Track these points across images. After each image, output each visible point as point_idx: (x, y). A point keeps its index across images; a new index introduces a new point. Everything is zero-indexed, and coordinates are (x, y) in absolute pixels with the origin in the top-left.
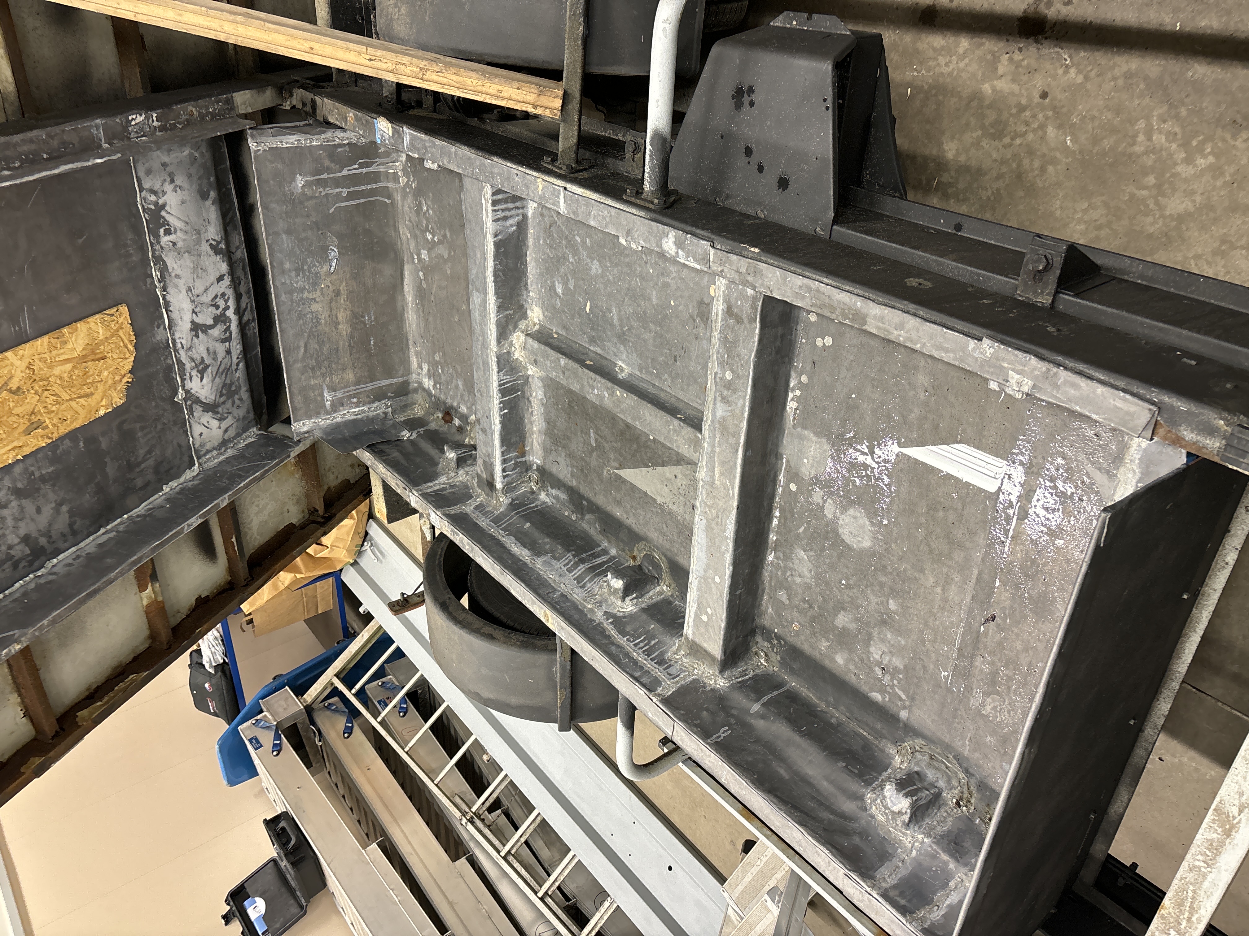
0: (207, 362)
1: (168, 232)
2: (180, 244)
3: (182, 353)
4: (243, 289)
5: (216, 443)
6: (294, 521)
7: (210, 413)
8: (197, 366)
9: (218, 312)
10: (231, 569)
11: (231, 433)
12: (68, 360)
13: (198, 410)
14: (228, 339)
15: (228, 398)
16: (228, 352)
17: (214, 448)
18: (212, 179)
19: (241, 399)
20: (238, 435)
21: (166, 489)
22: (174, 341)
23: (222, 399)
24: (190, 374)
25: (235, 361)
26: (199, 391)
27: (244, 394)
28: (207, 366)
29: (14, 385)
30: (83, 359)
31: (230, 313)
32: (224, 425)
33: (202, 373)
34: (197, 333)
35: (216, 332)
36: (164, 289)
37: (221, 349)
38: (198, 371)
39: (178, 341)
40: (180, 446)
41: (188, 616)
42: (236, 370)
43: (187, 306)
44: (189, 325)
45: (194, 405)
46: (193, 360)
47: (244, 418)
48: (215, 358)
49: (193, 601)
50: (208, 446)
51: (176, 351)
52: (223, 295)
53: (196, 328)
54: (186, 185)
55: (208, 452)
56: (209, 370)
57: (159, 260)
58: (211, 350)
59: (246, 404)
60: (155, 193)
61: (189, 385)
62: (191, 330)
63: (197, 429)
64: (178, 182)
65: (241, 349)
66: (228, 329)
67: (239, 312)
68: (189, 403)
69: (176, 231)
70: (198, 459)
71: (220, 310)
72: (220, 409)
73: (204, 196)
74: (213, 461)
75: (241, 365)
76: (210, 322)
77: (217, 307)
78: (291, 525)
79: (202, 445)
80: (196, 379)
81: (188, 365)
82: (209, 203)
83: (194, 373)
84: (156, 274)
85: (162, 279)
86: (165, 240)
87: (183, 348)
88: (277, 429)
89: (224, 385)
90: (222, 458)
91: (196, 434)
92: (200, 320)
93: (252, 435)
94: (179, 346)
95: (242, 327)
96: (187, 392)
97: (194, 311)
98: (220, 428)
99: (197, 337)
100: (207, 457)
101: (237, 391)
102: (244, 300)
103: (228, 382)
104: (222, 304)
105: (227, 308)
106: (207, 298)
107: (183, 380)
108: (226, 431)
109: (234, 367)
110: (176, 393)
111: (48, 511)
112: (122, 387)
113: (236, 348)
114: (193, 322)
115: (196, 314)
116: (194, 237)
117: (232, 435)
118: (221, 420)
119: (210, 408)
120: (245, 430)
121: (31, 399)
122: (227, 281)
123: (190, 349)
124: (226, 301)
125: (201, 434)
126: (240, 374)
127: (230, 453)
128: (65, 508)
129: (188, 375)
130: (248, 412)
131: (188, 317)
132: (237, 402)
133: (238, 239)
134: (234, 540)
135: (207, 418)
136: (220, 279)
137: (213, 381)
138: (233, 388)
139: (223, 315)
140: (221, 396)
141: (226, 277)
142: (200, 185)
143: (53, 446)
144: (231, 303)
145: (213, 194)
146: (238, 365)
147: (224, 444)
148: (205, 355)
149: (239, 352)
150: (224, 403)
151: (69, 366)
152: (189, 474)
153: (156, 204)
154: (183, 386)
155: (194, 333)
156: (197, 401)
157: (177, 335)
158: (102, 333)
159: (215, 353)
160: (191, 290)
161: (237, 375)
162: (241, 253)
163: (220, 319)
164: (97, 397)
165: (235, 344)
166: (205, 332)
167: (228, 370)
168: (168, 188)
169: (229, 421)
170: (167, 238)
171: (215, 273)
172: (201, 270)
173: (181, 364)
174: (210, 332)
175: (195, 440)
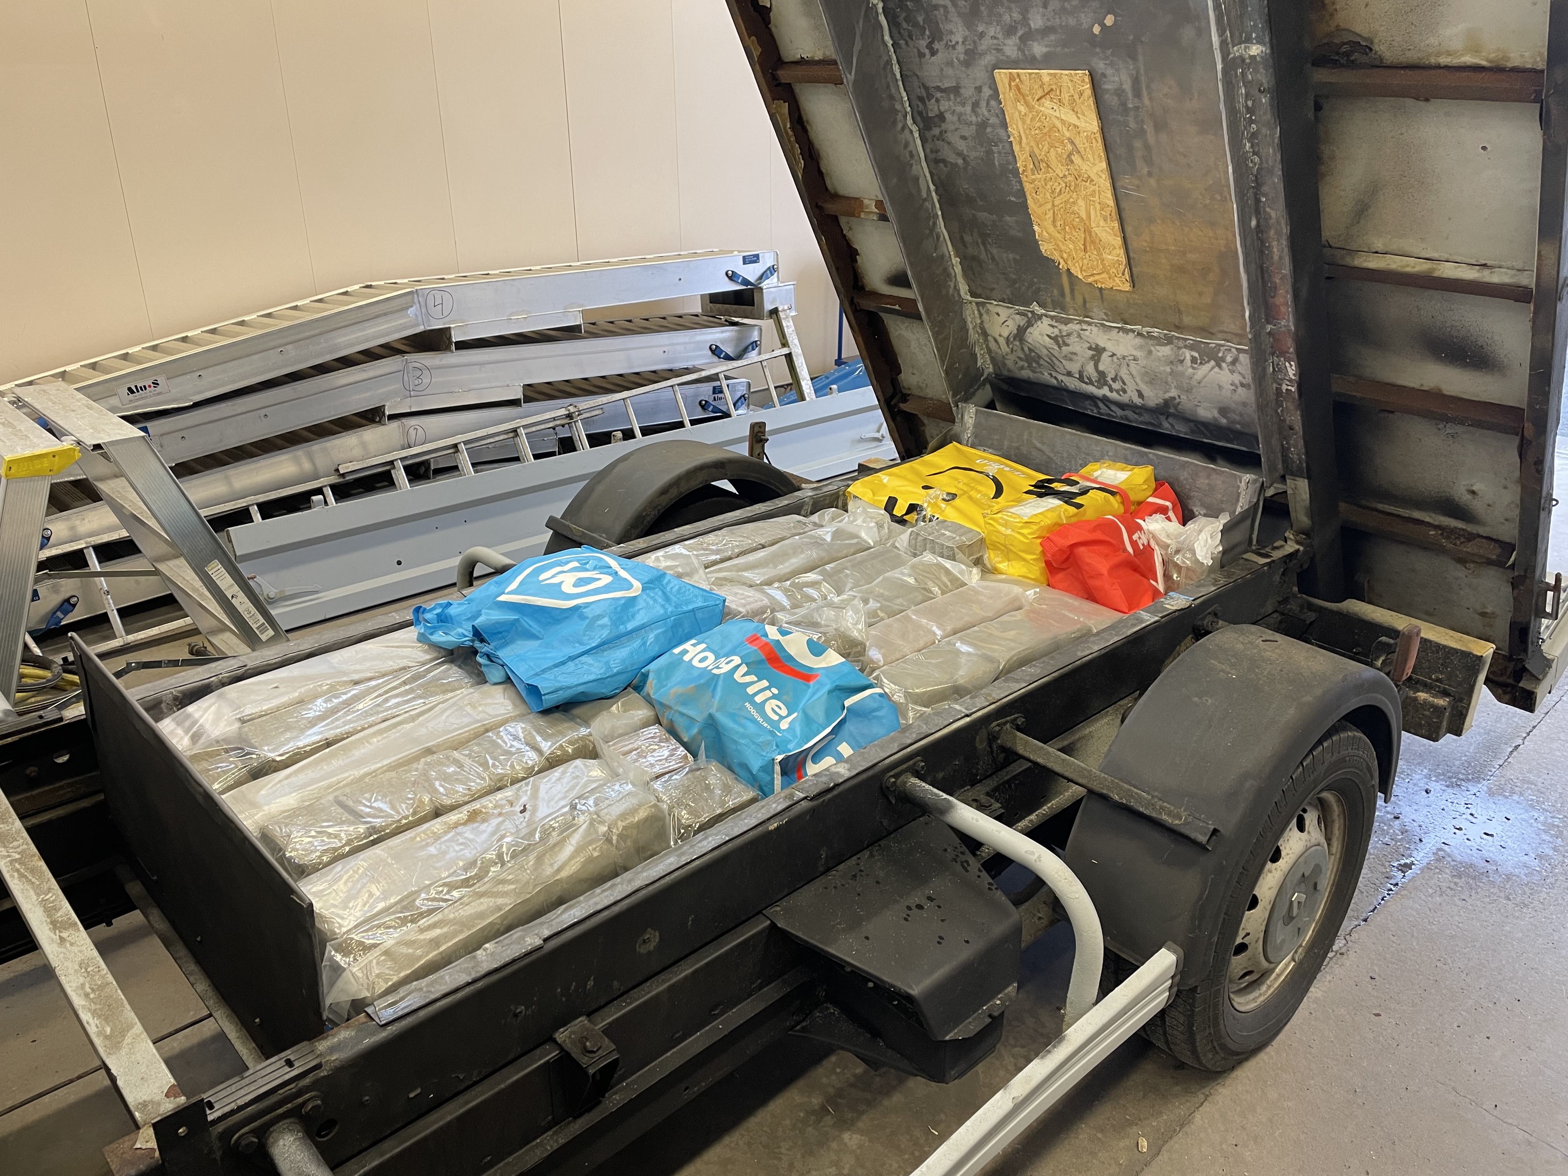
0: (1064, 349)
1: (1194, 360)
2: (1180, 368)
3: (1077, 327)
4: (1129, 413)
5: (986, 326)
6: (902, 376)
7: (1016, 332)
8: (1062, 336)
9: (1109, 379)
10: (875, 295)
11: (992, 345)
12: (1089, 217)
13: (1021, 321)
14: (1081, 379)
15: (1026, 355)
16: (1069, 374)
17: (982, 322)
18: (1238, 426)
19: (1022, 368)
20: (989, 351)
21: (956, 261)
22: (1090, 324)
23: (1026, 349)
24: (1056, 327)
25: (1060, 377)
26: (1038, 329)
27: (1026, 374)
28: (1060, 347)
29: (1076, 158)
30: (1088, 231)
31: (1105, 391)
32: (1002, 341)
33: (1054, 339)
34: (1094, 350)
35: (1090, 369)
36: (1140, 334)
37: (1074, 368)
38: (1057, 336)
39: (1089, 328)
40: (992, 290)
41: (844, 236)
42: (1051, 375)
43: (1120, 351)
44: (1102, 344)
45: (1026, 319)
46: (1069, 335)
47: (1004, 365)
48: (1067, 357)
49: (856, 246)
50: (985, 316)
51: (1080, 322)
52: (1125, 391)
53: (1098, 351)
54: (1236, 397)
55: (981, 315)
56: (1056, 347)
57: (1169, 341)
58: (1074, 357)
59: (1017, 372)
60: (1234, 362)
61: (1046, 321)
62: (1097, 345)
63: (1004, 313)
64: (1240, 390)
65: (1071, 389)
66: (1091, 383)
67: (1105, 400)
68: (1030, 315)
69: (1194, 368)
70: (977, 303)
71: (1111, 382)
72: (1017, 343)
73: (1223, 411)
74: (971, 315)
75: (1055, 382)
76: (1101, 367)
77: (1114, 380)
78: (900, 372)
79: (988, 312)
80: (1049, 331)
81: (1065, 328)
82: (1215, 413)
83: (1056, 332)
84: (1156, 332)
85: (1150, 336)
86: (1188, 354)
87: (1082, 330)
88: (986, 393)
89: (1039, 357)
90: (970, 326)
91: (1000, 310)
92: (1105, 356)
93: (986, 365)
94: (1085, 327)
95: (1092, 398)
96: (1040, 317)
97: (1114, 355)
98: (1000, 335)
99: (1090, 348)
100: (976, 312)
101: (1030, 366)
102: (1120, 412)
103: (1042, 362)
104: (1116, 386)
105: (1111, 390)
106: (1124, 373)
107: (1052, 318)
108: (996, 341)
109: (1054, 374)
110: (1040, 305)
111: (961, 146)
112: (1056, 256)
113: (1073, 384)
114: (1104, 349)
115: (1111, 356)
116: (1185, 385)
117: (990, 345)
118: (1008, 340)
119: (1021, 333)
120: (993, 360)
121: (1060, 170)
122: (1137, 401)
123: (1079, 336)
124: (1117, 391)
125: (998, 314)
126: (1045, 377)
127: (974, 336)
128: (960, 161)
129: (1056, 324)
130: (1009, 371)
131: (1110, 347)
132: (1021, 363)
133: (1181, 430)
134: (897, 307)
135: (1012, 327)
136: (1141, 395)
137: (1045, 347)
138: (1034, 365)
139: (1106, 383)
140: (1029, 348)
141: (1141, 400)
142: (1234, 411)
143: (1016, 173)
144: (1114, 396)
145: (1224, 421)
146: (1056, 378)
147: (985, 334)
148: (1070, 349)
149: (1068, 384)
150: (1022, 349)
151: (1083, 214)
152: (963, 288)
153: (1223, 359)
154: (1046, 316)
155: (1094, 346)
156: (1030, 324)
157: (1095, 329)
158: (1109, 257)
159: (1071, 360)
160: (1134, 360)
161: (1046, 374)
162: (1167, 427)
163: (1102, 379)
164: (1051, 229)
165: (1076, 384)
166: (1092, 358)
167: (1053, 367)
168: (1237, 378)
169: (1005, 349)
170: (1188, 358)
171: (1147, 391)
172: (1152, 379)
173: (1066, 322)
174: (1092, 363)
175: (994, 307)
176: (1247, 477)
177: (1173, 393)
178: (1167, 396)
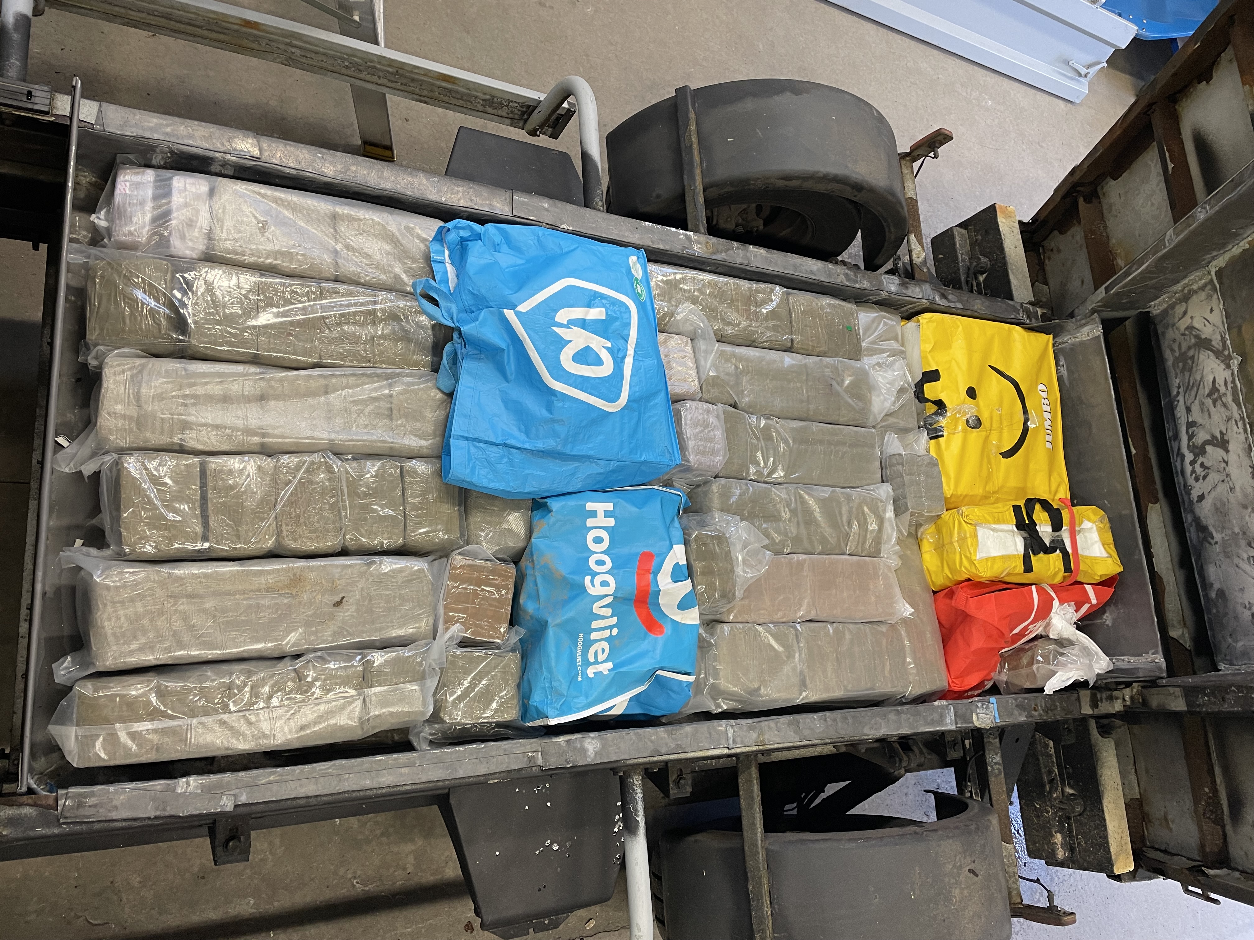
0: (1209, 402)
3: (1236, 415)
5: (1195, 299)
6: (1112, 183)
7: (1203, 337)
8: (1220, 397)
9: (1201, 459)
10: (1175, 120)
11: (1179, 309)
13: (1216, 343)
14: (1189, 425)
15: (1185, 353)
16: (1188, 410)
17: (1196, 292)
18: (1214, 611)
19: (1172, 350)
20: (1172, 307)
21: (1244, 245)
22: (1245, 430)
23: (1191, 353)
25: (1181, 398)
26: (1216, 366)
28: (1209, 395)
31: (1189, 456)
32: (1187, 321)
33: (1214, 389)
34: (1222, 438)
38: (1218, 391)
39: (1241, 430)
40: (1234, 299)
41: (1219, 56)
42: (1179, 387)
43: (1232, 469)
44: (1231, 447)
45: (1221, 348)
46: (1225, 405)
47: (1167, 327)
48: (1202, 404)
49: (1216, 76)
50: (1202, 295)
51: (1242, 418)
52: (1197, 479)
53: (1223, 443)
54: (1240, 609)
55: (1202, 288)
56: (1207, 391)
58: (1206, 414)
59: (1166, 344)
61: (1227, 374)
62: (1228, 442)
63: (1217, 317)
65: (1176, 412)
66: (1190, 438)
68: (1226, 353)
69: (1249, 558)
70: (1212, 280)
71: (1199, 462)
72: (1193, 341)
73: (1221, 593)
74: (1198, 277)
75: (1175, 393)
76: (1209, 448)
77: (1202, 465)
78: (1115, 179)
79: (1210, 297)
80: (1220, 381)
81: (1229, 399)
82: (1217, 586)
83: (1222, 389)
87: (1236, 422)
89: (1191, 370)
90: (1186, 281)
91: (1217, 312)
92: (1219, 453)
93: (1156, 308)
94: (1240, 424)
95: (1176, 438)
96: (1228, 366)
97: (1227, 463)
98: (1192, 318)
99: (1221, 432)
100: (1203, 281)
101: (1177, 360)
102: (1178, 470)
104: (1198, 468)
105: (1192, 463)
107: (1233, 382)
108: (1185, 313)
110: (1242, 365)
113: (1181, 414)
114: (1227, 451)
115: (1224, 461)
116: (1229, 549)
117: (1177, 307)
118: (1191, 328)
119: (1204, 344)
120: (1165, 312)
122: (1194, 494)
123: (1229, 419)
124: (1193, 471)
125: (1212, 311)
126: (1175, 382)
127: (1178, 287)
129: (1229, 388)
130: (1164, 333)
131: (1232, 458)
132: (1176, 348)
134: (1171, 166)
135: (1207, 332)
136: (1201, 498)
137: (1202, 378)
138: (1181, 365)
139: (1196, 455)
140: (1193, 357)
141: (1195, 499)
142: (1226, 606)
144: (1188, 465)
145: (1213, 595)
146: (1178, 393)
147: (1186, 298)
148: (1212, 409)
149: (1178, 409)
150: (1190, 348)
152: (1221, 261)
154: (1233, 374)
155: (1226, 438)
156: (1218, 354)
157: (1242, 437)
159: (1202, 410)
160: (1231, 489)
161: (1178, 381)
163: (1199, 451)
165: (1183, 418)
166: (1214, 437)
167: (1188, 389)
169: (1183, 324)
171: (1207, 503)
172: (1221, 511)
173: (1236, 400)
174: (1208, 437)
175: (1218, 305)
177: (1217, 536)
178: (1211, 529)
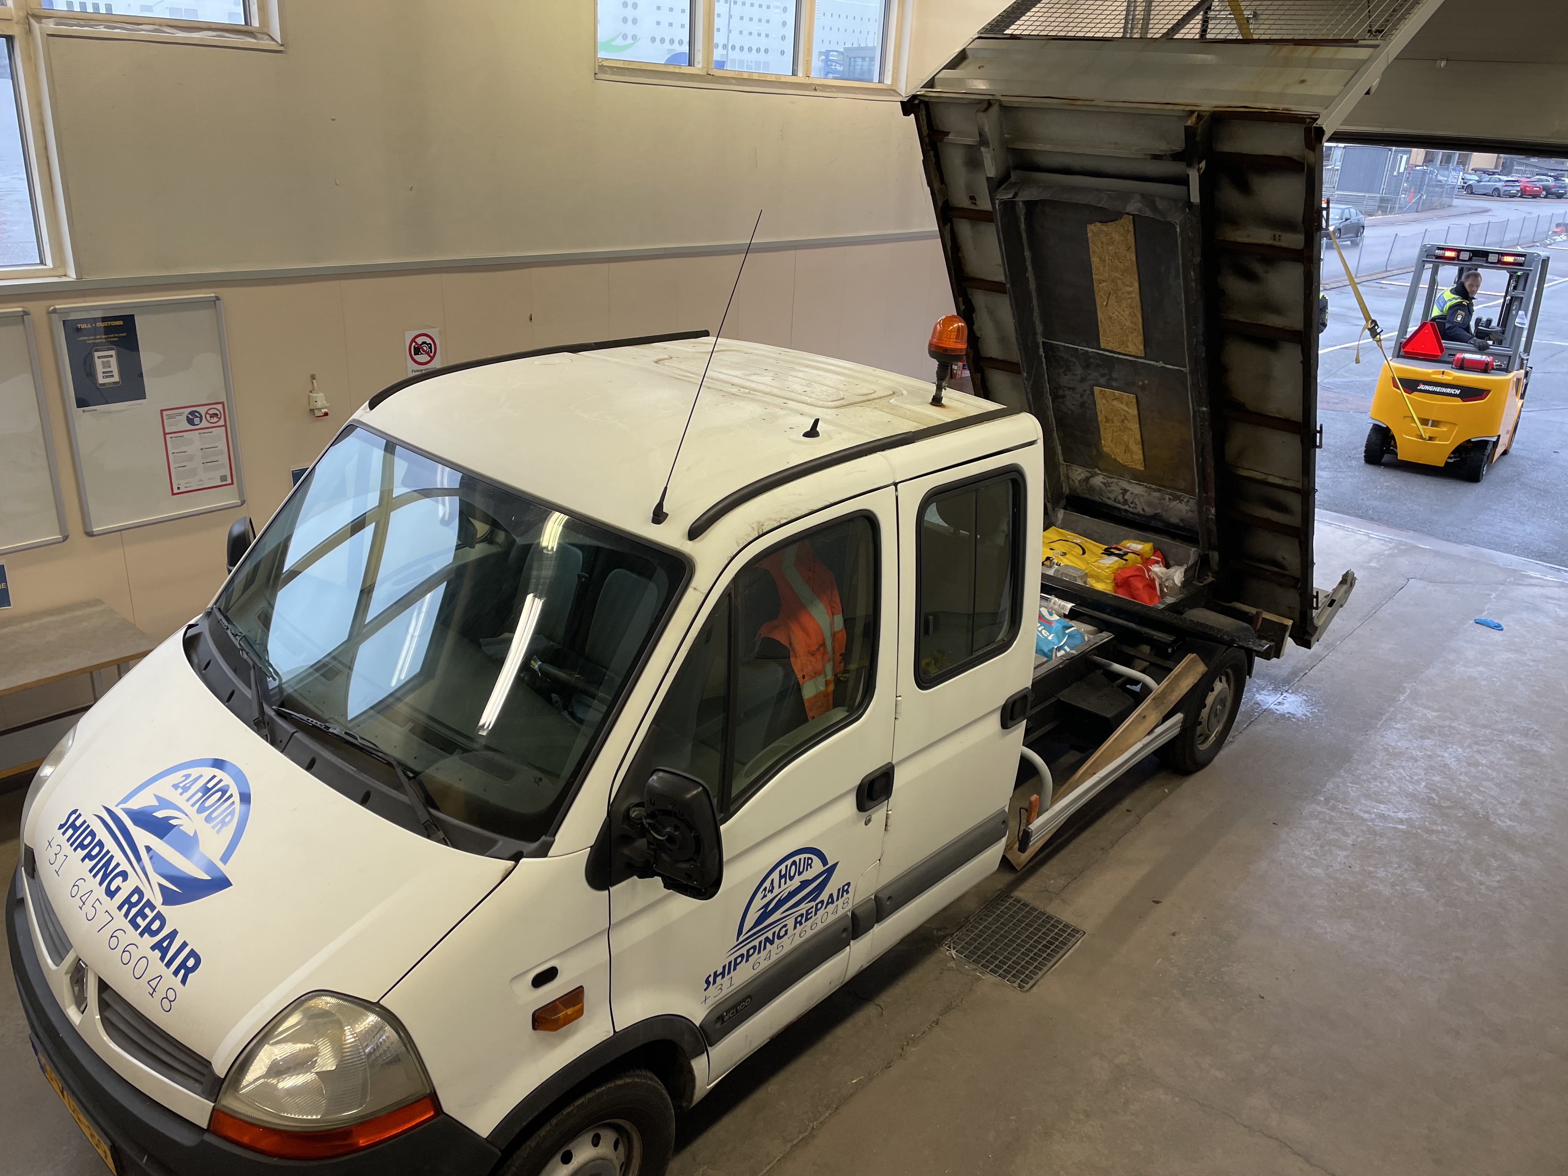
0: (1109, 488)
1: (1170, 499)
2: (1163, 502)
3: (1116, 480)
4: (1136, 517)
5: (1070, 475)
7: (1084, 479)
8: (1108, 483)
11: (1071, 482)
12: (1128, 441)
13: (1088, 475)
14: (1115, 501)
15: (1088, 489)
16: (1109, 498)
17: (1068, 473)
20: (1069, 484)
21: (1059, 448)
22: (1122, 480)
23: (1088, 486)
25: (1104, 499)
26: (1096, 479)
27: (1087, 496)
28: (1106, 487)
29: (1125, 421)
30: (1127, 447)
31: (1126, 507)
32: (1076, 482)
33: (1104, 484)
35: (1120, 498)
36: (1146, 487)
37: (1112, 496)
38: (1106, 483)
39: (1122, 482)
40: (1076, 461)
42: (1099, 498)
43: (1136, 492)
44: (1127, 489)
46: (1112, 483)
47: (1076, 491)
48: (1109, 492)
50: (1070, 471)
51: (1118, 479)
52: (1136, 508)
53: (1125, 491)
54: (1188, 515)
55: (1067, 470)
56: (1104, 487)
57: (1159, 491)
58: (1112, 492)
59: (1083, 495)
60: (1188, 502)
61: (1101, 476)
63: (1080, 470)
64: (1190, 513)
66: (1119, 503)
67: (1126, 511)
68: (1093, 473)
69: (1169, 503)
70: (1066, 465)
72: (1085, 484)
73: (1181, 520)
74: (1063, 470)
75: (1101, 501)
76: (1126, 497)
79: (1071, 469)
80: (1102, 480)
81: (1110, 480)
82: (1178, 521)
83: (1105, 481)
84: (1153, 486)
85: (1150, 488)
86: (1167, 497)
88: (1063, 502)
89: (1095, 490)
90: (1062, 474)
91: (1078, 469)
92: (1128, 494)
93: (1066, 490)
94: (1120, 481)
95: (1119, 509)
96: (1098, 474)
98: (1076, 479)
99: (1121, 489)
100: (1065, 468)
101: (1089, 494)
102: (1131, 515)
103: (1096, 492)
104: (1131, 505)
105: (1129, 507)
106: (1136, 501)
107: (1104, 475)
108: (1073, 481)
109: (1101, 498)
110: (1099, 470)
111: (1073, 408)
112: (1111, 453)
113: (1110, 502)
114: (1128, 491)
115: (1131, 494)
116: (1165, 509)
118: (1079, 481)
119: (1087, 479)
120: (1070, 489)
121: (1118, 424)
122: (1141, 512)
123: (1117, 484)
124: (1133, 508)
126: (1097, 498)
127: (1062, 478)
128: (1070, 412)
129: (1106, 478)
130: (1078, 493)
131: (1131, 490)
132: (1086, 492)
133: (1160, 525)
135: (1083, 476)
136: (1143, 510)
137: (1099, 487)
138: (1092, 493)
139: (1127, 504)
140: (1090, 486)
141: (1143, 512)
142: (1187, 521)
143: (1097, 421)
144: (1131, 510)
145: (1181, 524)
147: (1068, 477)
148: (1112, 488)
149: (1108, 503)
150: (1086, 486)
151: (1126, 440)
152: (1061, 458)
153: (1183, 500)
154: (1101, 474)
155: (1123, 489)
156: (1092, 476)
157: (1125, 482)
158: (1135, 457)
160: (1142, 496)
162: (1153, 523)
163: (1125, 502)
164: (1110, 443)
165: (1112, 503)
166: (1122, 493)
167: (1101, 495)
168: (1188, 508)
169: (1080, 486)
170: (1167, 499)
171: (1146, 509)
172: (1149, 504)
173: (1112, 478)
174: (1121, 495)
175: (1075, 467)
176: (1193, 549)
177: (1159, 511)
178: (1156, 512)
